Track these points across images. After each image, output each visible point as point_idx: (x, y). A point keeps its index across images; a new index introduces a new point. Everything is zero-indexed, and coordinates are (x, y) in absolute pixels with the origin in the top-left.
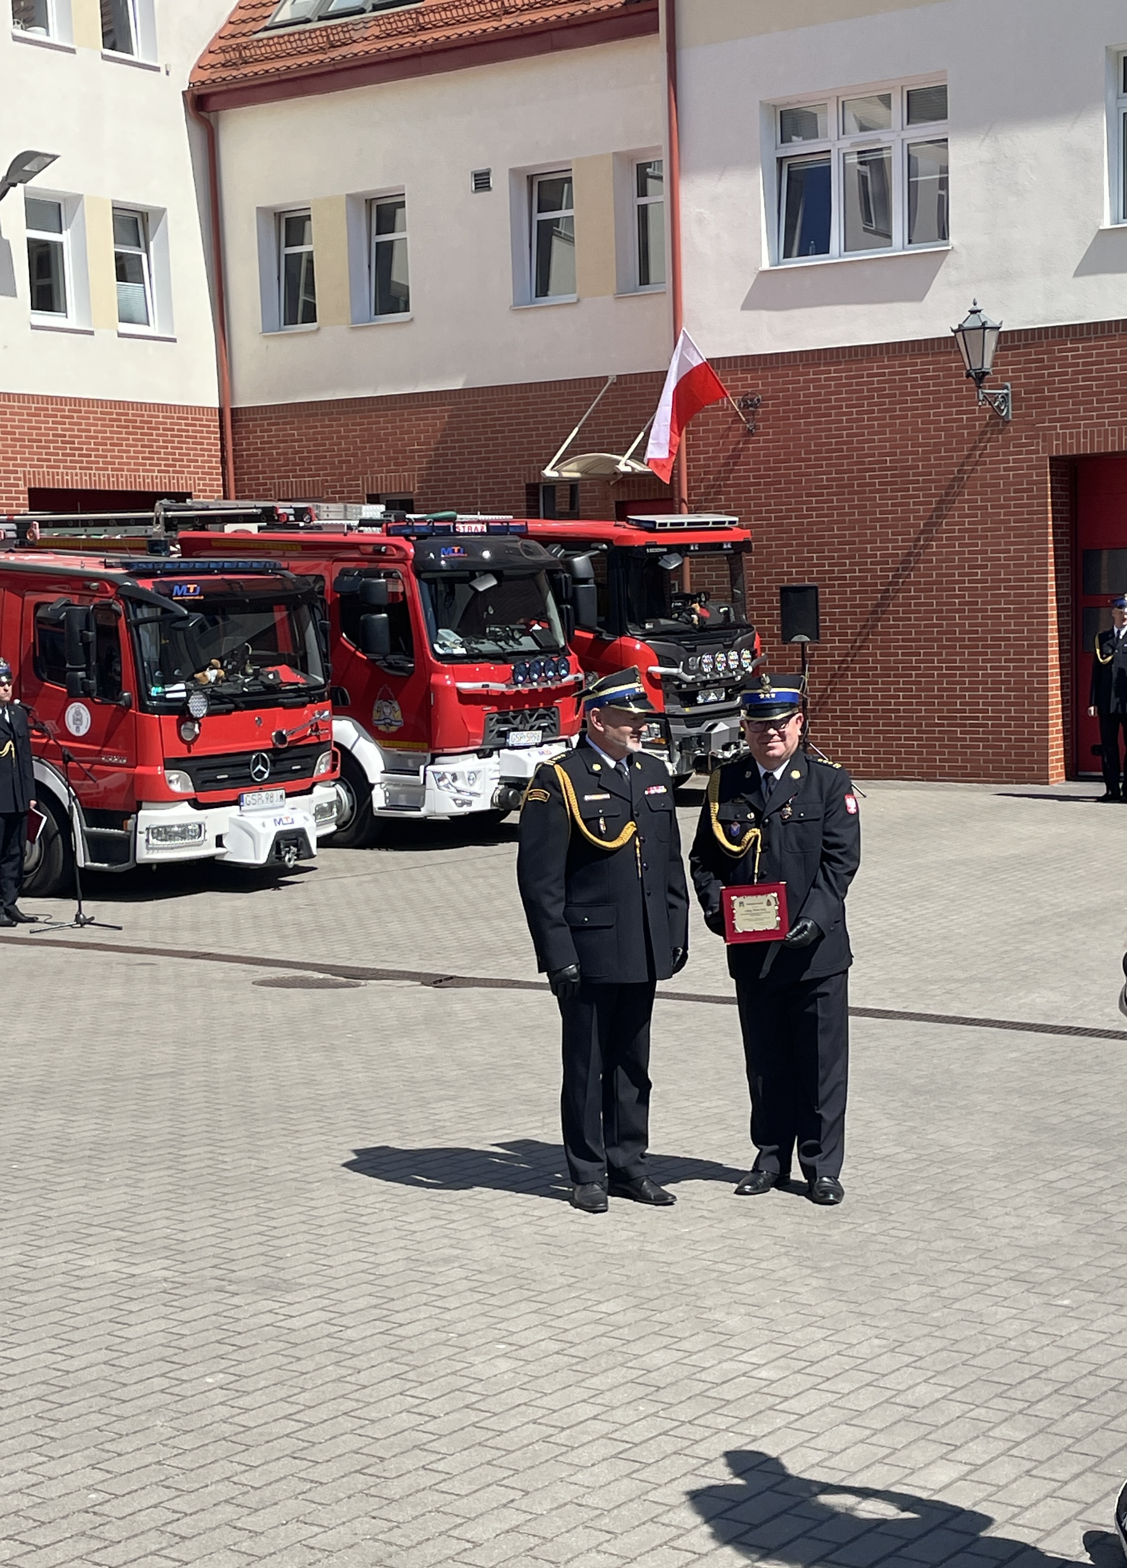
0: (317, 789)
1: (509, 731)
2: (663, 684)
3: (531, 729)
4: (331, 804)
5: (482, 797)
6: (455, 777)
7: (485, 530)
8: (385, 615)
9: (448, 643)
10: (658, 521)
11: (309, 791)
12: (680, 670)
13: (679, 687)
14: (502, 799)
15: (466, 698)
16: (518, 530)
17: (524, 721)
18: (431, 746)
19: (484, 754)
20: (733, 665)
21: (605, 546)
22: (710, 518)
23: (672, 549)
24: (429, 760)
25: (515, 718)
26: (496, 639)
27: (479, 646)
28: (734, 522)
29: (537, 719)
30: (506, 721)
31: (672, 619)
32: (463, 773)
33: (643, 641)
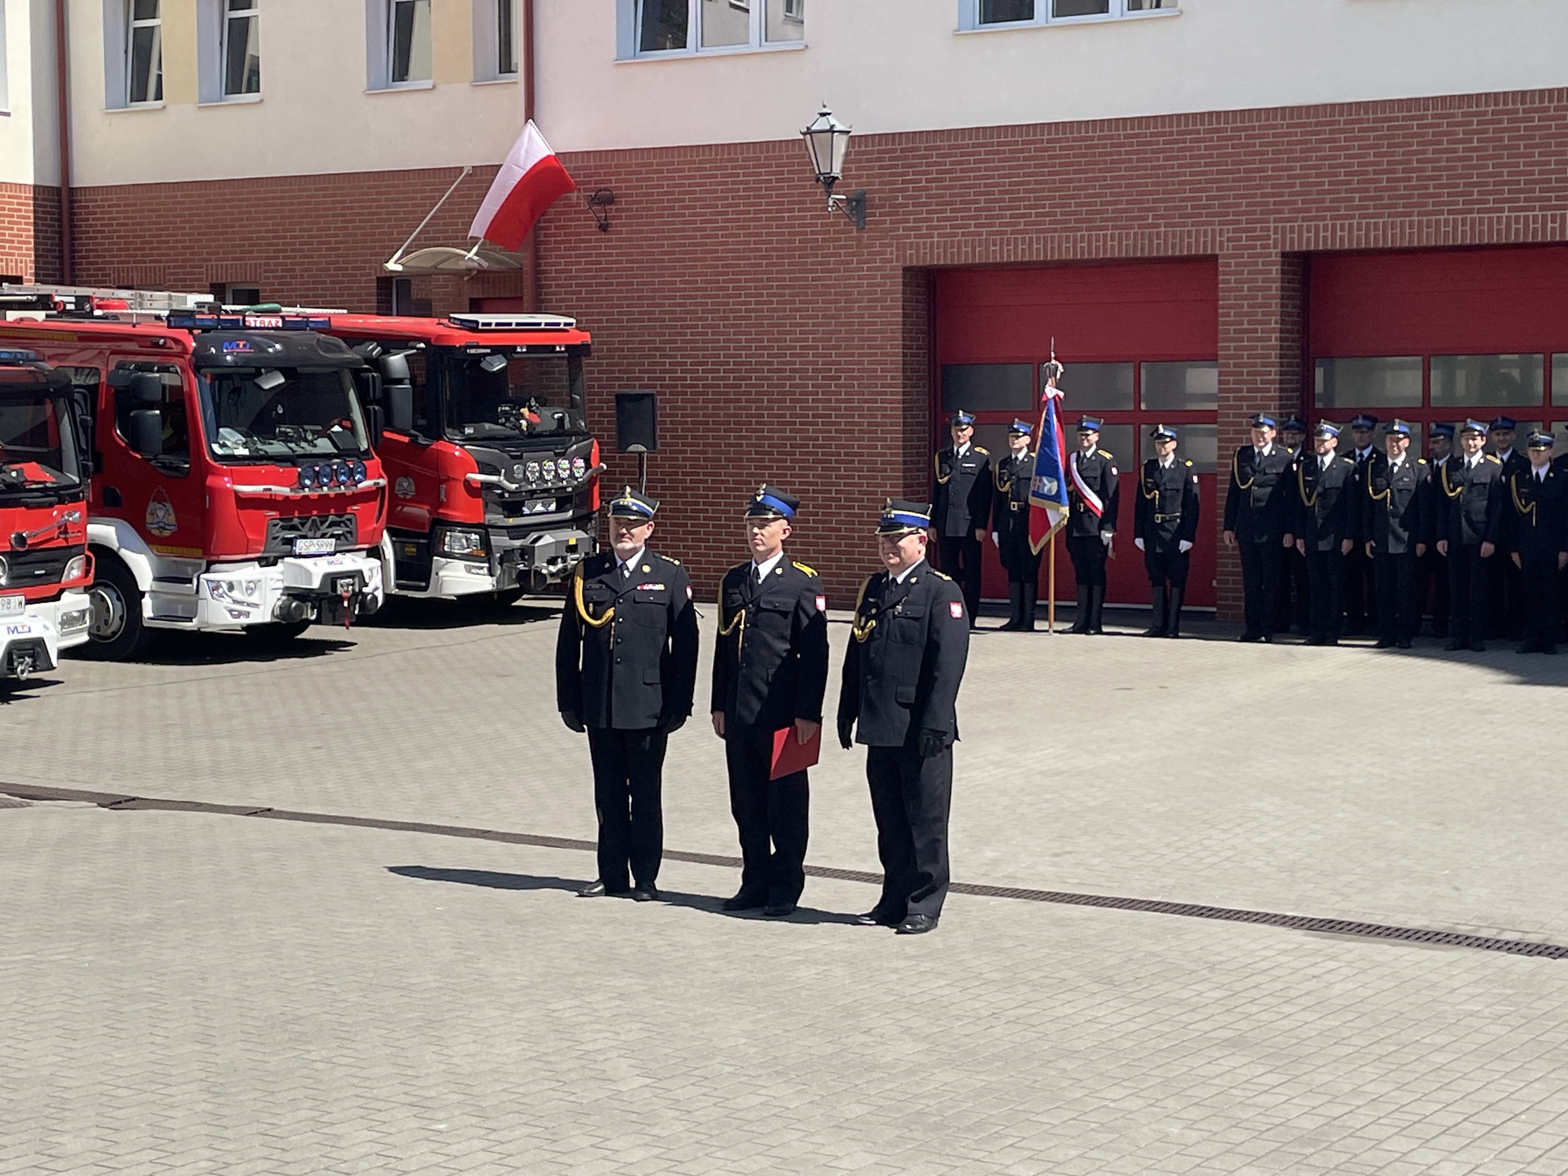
0: (65, 596)
1: (296, 538)
2: (483, 493)
3: (323, 536)
4: (83, 612)
5: (262, 608)
6: (231, 587)
7: (280, 324)
8: (158, 412)
9: (228, 443)
10: (481, 321)
11: (57, 598)
12: (502, 478)
13: (501, 496)
14: (285, 612)
15: (246, 502)
16: (319, 326)
17: (315, 527)
18: (206, 552)
19: (267, 562)
20: (565, 474)
21: (422, 345)
22: (543, 319)
23: (497, 350)
24: (204, 568)
25: (303, 525)
26: (286, 438)
27: (265, 447)
28: (571, 324)
29: (329, 526)
30: (294, 528)
31: (498, 424)
32: (240, 583)
33: (462, 446)
